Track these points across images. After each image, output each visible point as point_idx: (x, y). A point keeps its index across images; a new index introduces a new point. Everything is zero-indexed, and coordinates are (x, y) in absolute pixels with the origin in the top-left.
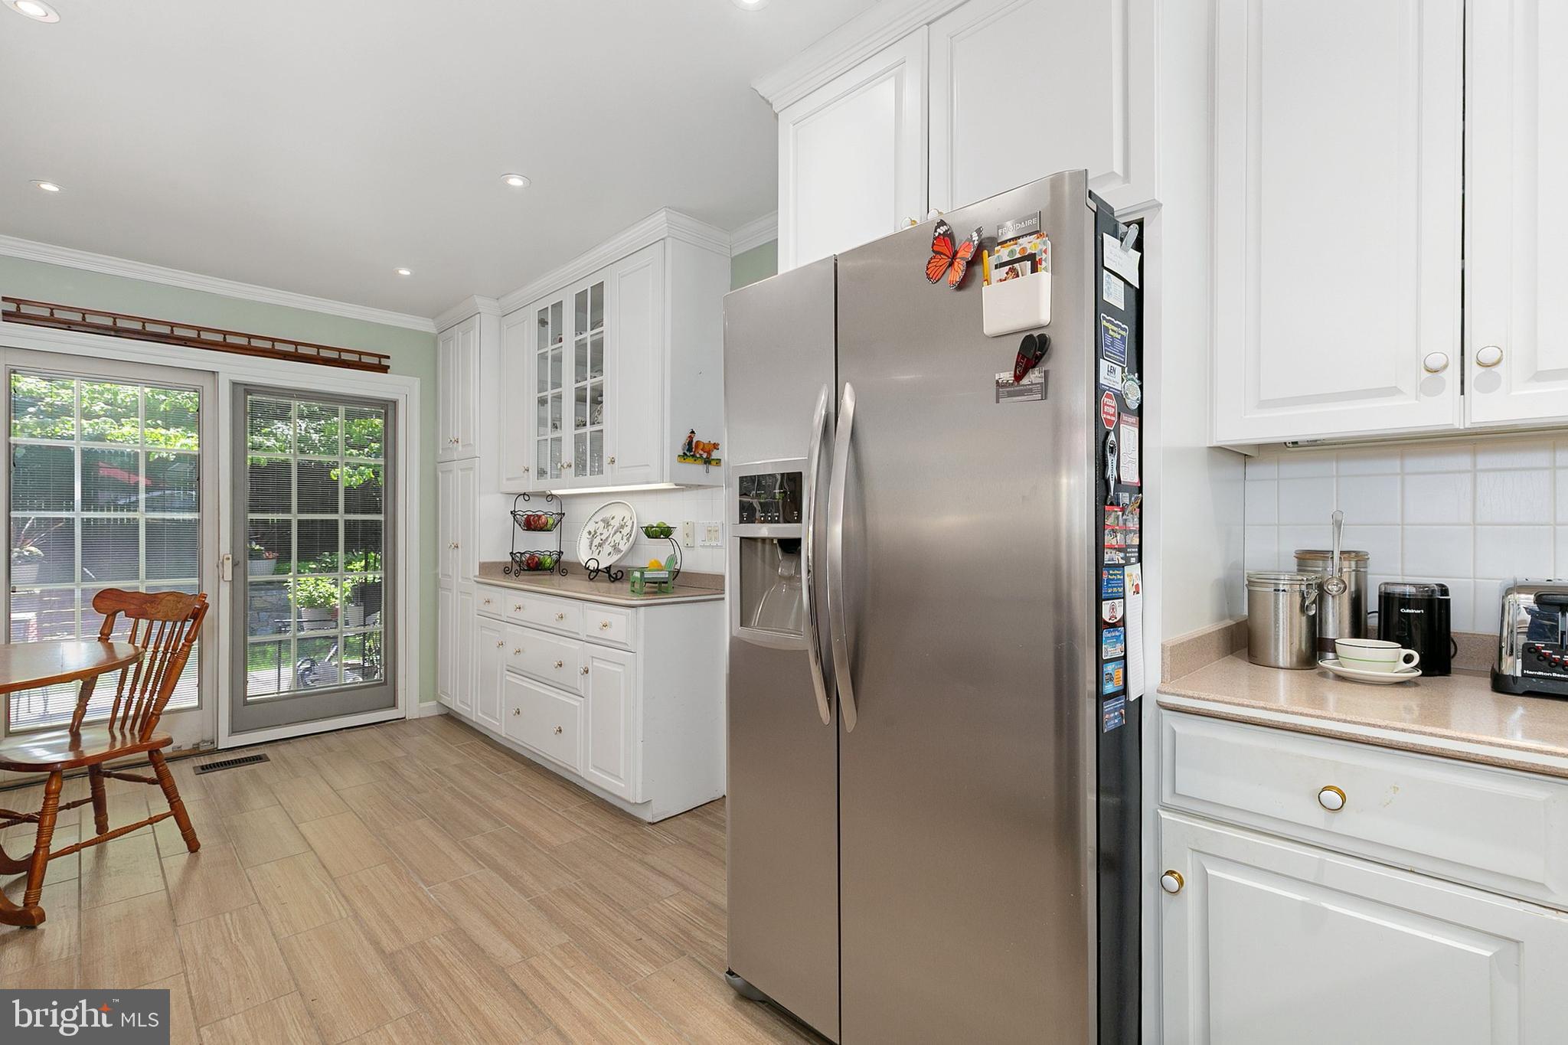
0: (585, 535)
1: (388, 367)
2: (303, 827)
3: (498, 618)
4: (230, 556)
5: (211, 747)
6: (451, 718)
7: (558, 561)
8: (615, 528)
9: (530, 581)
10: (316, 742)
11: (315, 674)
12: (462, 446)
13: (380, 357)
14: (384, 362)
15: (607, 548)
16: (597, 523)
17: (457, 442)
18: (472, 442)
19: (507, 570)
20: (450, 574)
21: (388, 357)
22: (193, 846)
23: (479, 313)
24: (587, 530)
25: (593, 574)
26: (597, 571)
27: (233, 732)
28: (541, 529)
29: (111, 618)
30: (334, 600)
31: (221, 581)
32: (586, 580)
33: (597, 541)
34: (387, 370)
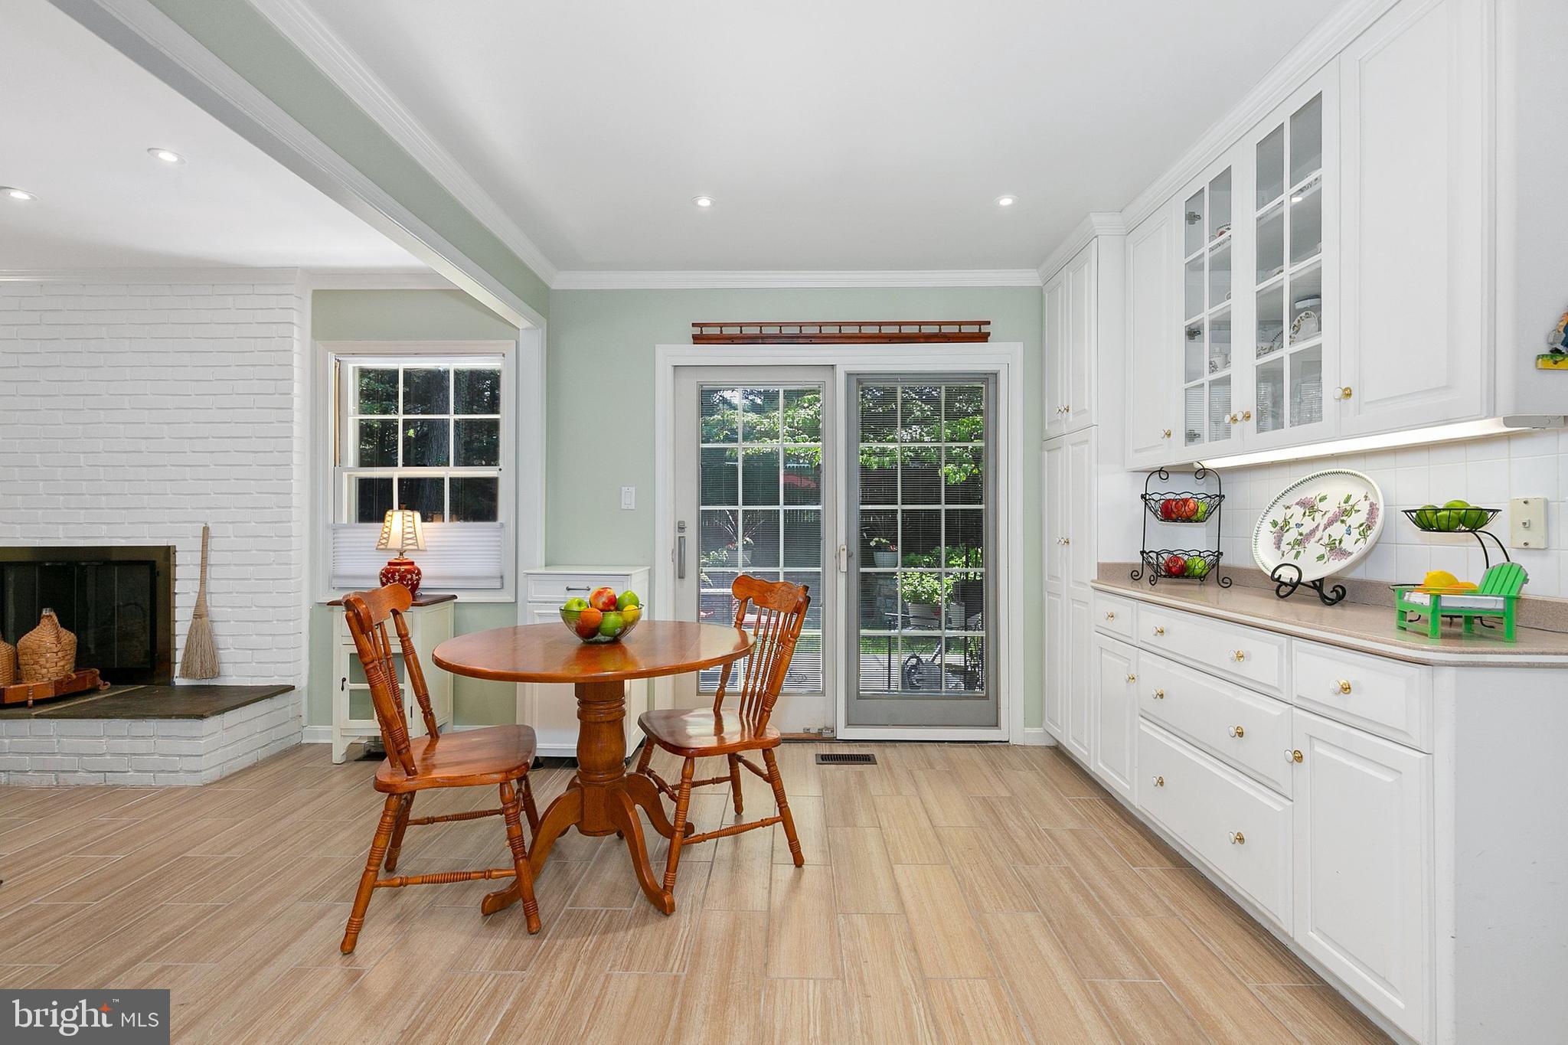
0: (1267, 527)
1: (989, 334)
2: (898, 868)
3: (1130, 641)
4: (845, 547)
5: (831, 735)
6: (1059, 753)
7: (1215, 565)
8: (1329, 515)
9: (1170, 593)
10: (917, 750)
11: (920, 673)
12: (1074, 414)
13: (980, 323)
14: (985, 329)
15: (1314, 548)
16: (1288, 507)
17: (1068, 411)
18: (1086, 408)
19: (1135, 576)
20: (1059, 576)
21: (989, 323)
22: (799, 862)
23: (1095, 237)
24: (1269, 518)
25: (1286, 590)
26: (1294, 585)
27: (848, 725)
28: (1188, 519)
29: (744, 603)
30: (937, 596)
31: (839, 572)
32: (1274, 598)
33: (1291, 536)
34: (987, 338)
